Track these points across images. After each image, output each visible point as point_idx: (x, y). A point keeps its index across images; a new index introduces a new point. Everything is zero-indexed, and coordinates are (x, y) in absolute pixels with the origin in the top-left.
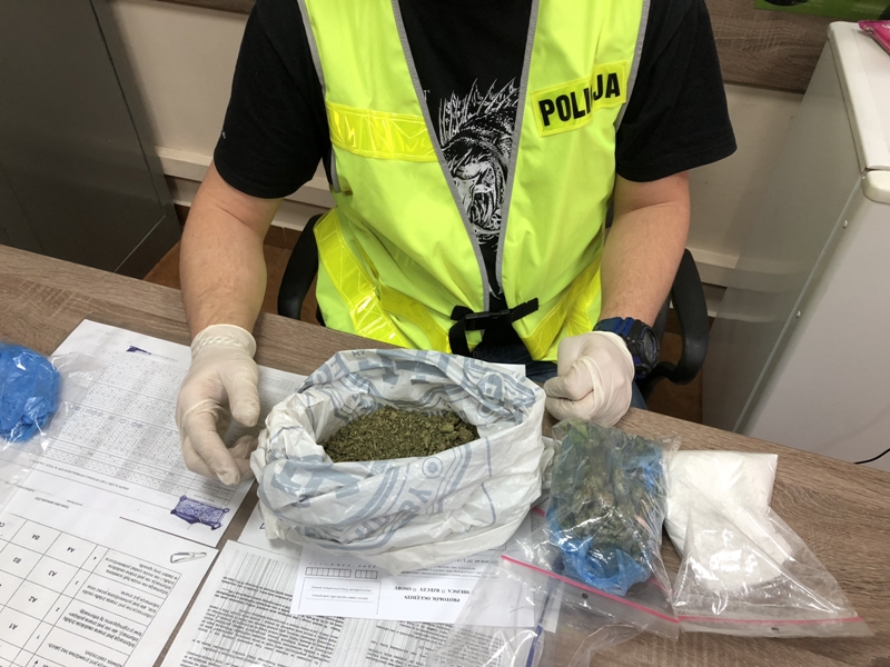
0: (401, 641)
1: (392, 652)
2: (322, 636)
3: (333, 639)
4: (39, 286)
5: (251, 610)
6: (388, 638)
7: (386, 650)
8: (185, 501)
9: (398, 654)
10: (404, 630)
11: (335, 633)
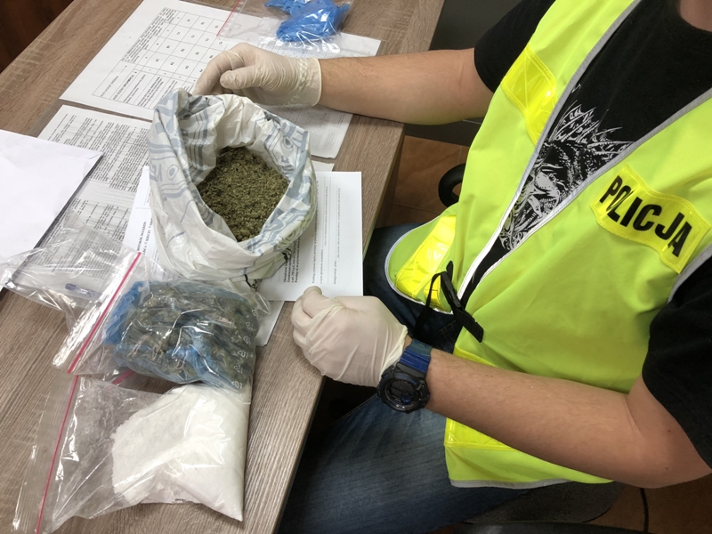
0: (115, 221)
1: (109, 218)
2: (127, 183)
3: (124, 188)
6: (119, 215)
7: (111, 215)
9: (108, 220)
10: (123, 223)
11: (127, 189)
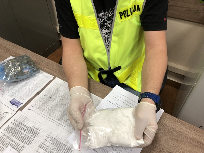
0: (48, 144)
1: (45, 146)
4: (5, 47)
5: (17, 128)
8: (14, 100)
11: (34, 138)
